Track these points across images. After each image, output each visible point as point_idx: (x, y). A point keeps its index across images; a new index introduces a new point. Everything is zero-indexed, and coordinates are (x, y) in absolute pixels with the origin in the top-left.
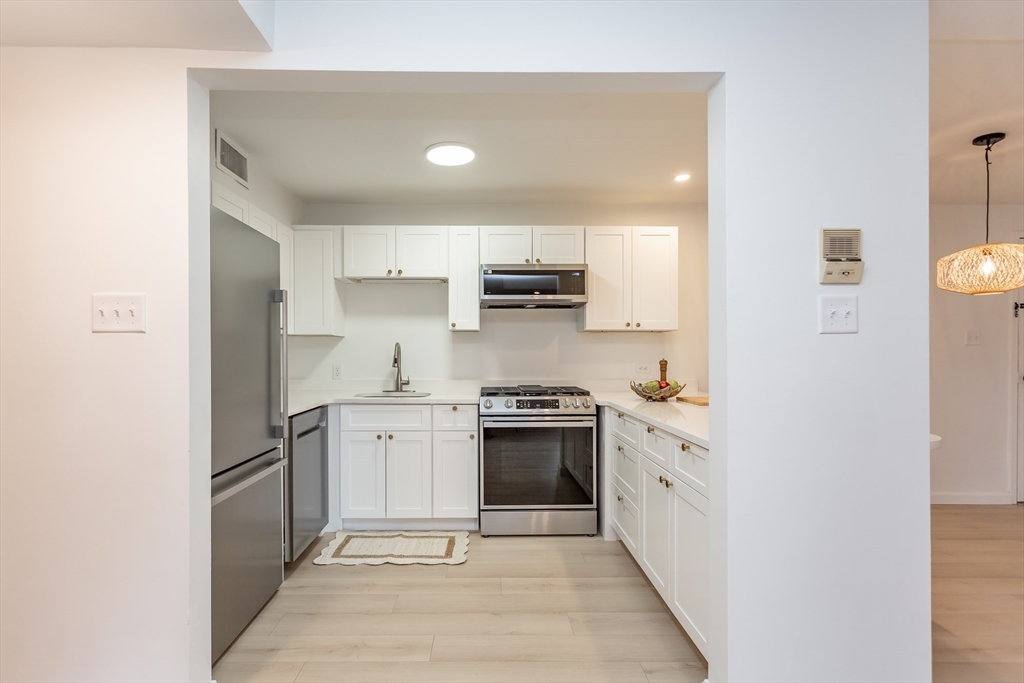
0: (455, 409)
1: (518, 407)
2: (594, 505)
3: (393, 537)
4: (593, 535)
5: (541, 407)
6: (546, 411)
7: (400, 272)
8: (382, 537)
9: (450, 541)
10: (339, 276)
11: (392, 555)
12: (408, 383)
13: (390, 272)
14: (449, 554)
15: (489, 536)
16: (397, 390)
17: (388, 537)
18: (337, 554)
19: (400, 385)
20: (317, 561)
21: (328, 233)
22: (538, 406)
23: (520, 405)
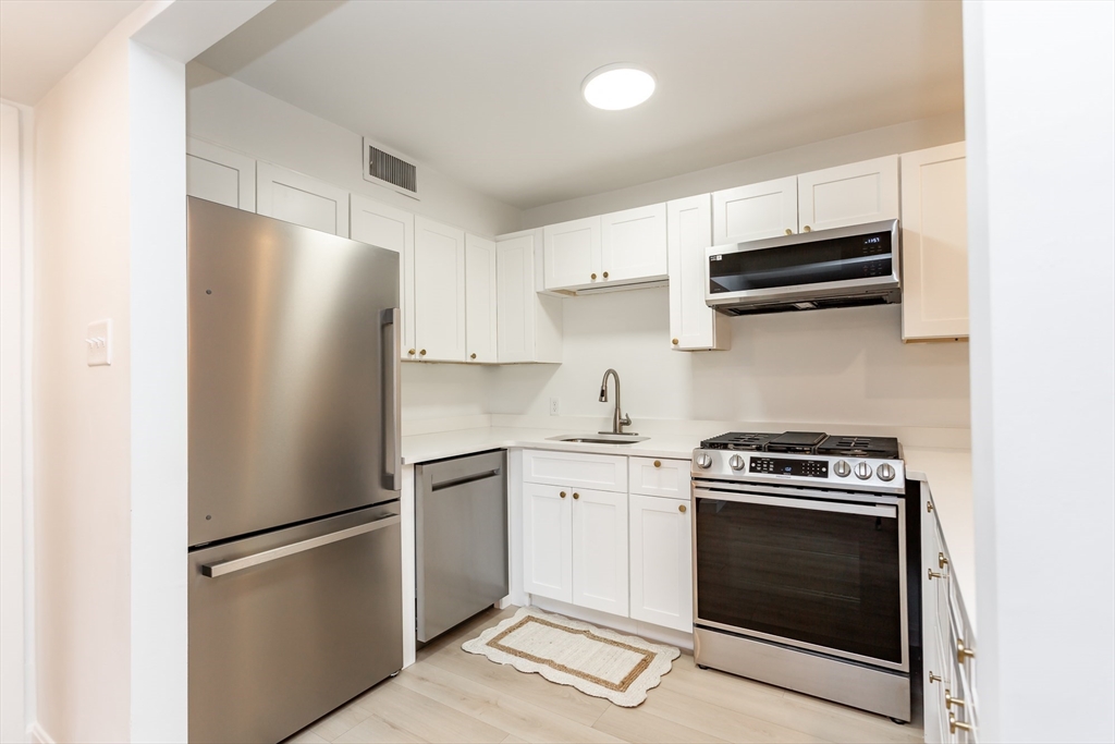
0: (657, 465)
1: (752, 470)
2: (905, 666)
4: (903, 723)
5: (793, 473)
6: (803, 480)
7: (606, 275)
8: (565, 629)
9: (644, 660)
10: (541, 290)
11: (550, 663)
12: (628, 423)
13: (594, 276)
14: (624, 685)
15: (706, 668)
16: (615, 432)
17: (571, 630)
18: (493, 643)
19: (621, 424)
20: (467, 645)
21: (528, 238)
22: (788, 469)
23: (756, 465)
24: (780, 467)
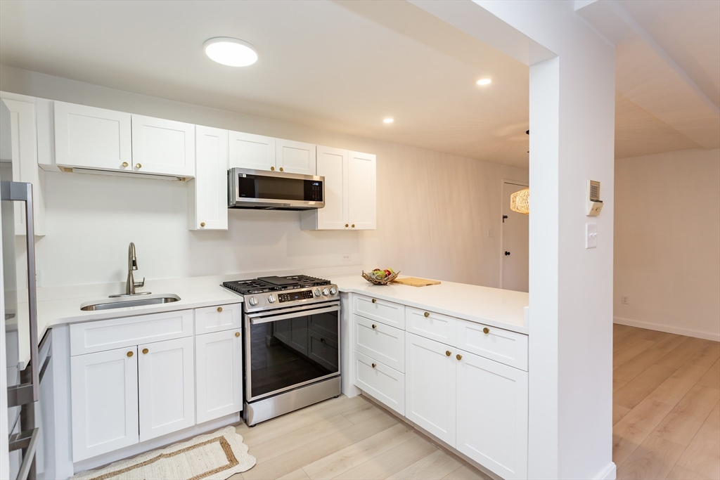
0: (219, 310)
1: (281, 301)
2: (339, 372)
3: (152, 461)
4: (338, 396)
6: (304, 301)
7: (139, 166)
8: (137, 466)
9: (222, 444)
10: (46, 161)
12: (142, 285)
13: (125, 165)
14: (233, 460)
16: (128, 294)
17: (145, 463)
22: (296, 297)
23: (282, 298)
24: (292, 297)
